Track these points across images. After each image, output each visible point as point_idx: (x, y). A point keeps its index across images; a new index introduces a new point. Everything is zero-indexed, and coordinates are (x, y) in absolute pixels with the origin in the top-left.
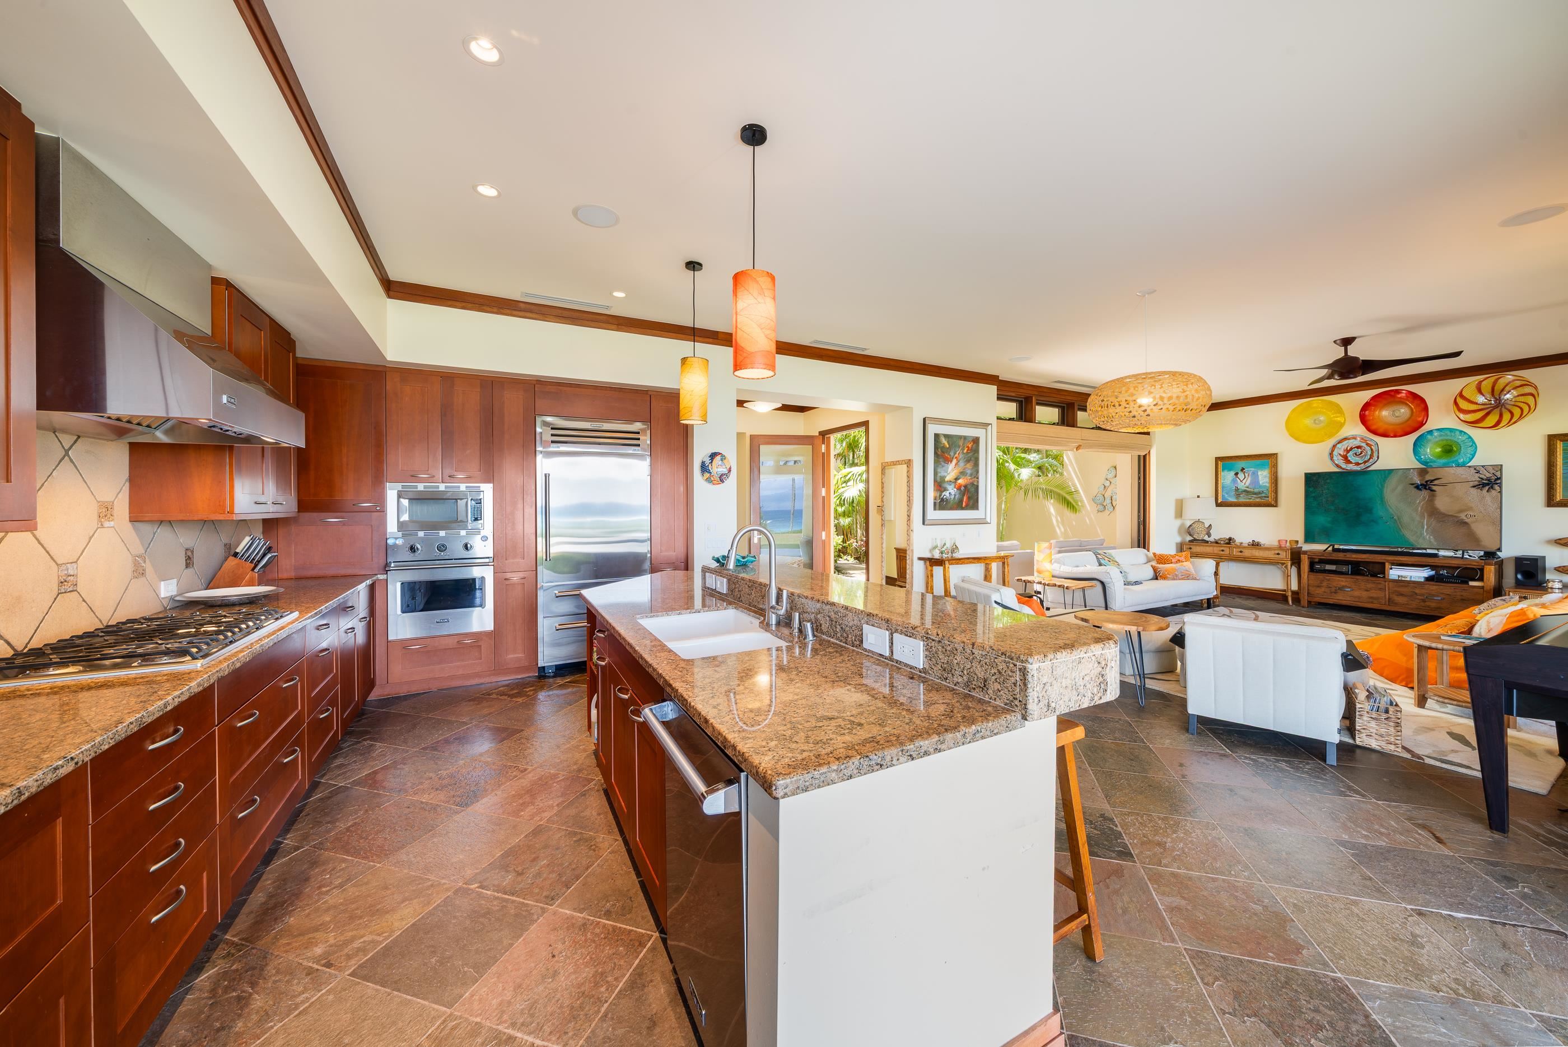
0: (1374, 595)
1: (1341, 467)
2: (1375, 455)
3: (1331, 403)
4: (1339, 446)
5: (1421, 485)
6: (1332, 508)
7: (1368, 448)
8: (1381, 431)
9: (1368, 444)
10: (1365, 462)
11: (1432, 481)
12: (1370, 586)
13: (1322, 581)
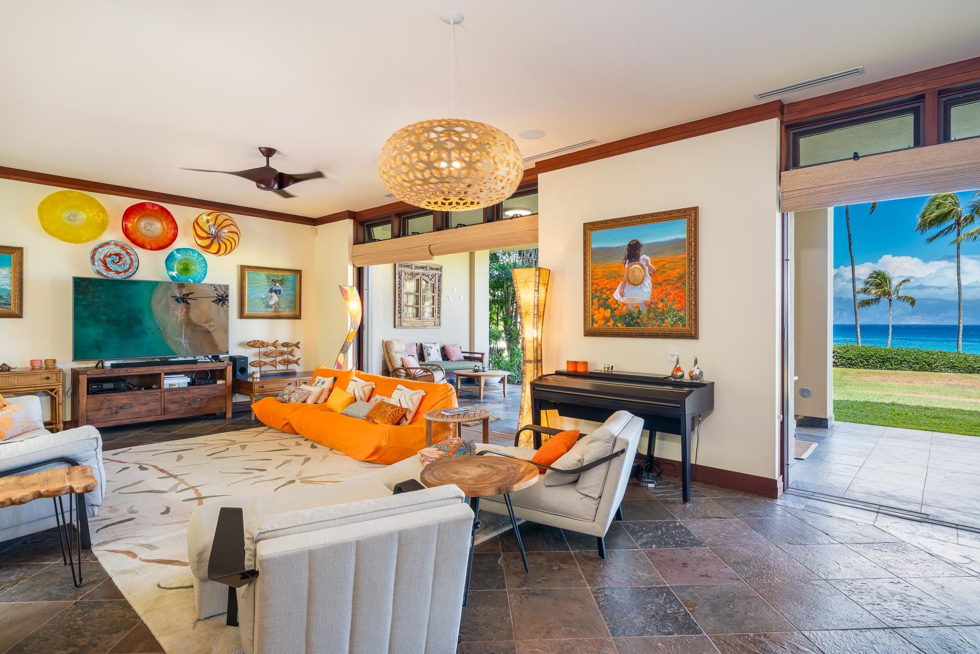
0: (152, 408)
1: (102, 274)
2: (135, 264)
3: (92, 199)
4: (100, 250)
5: (180, 298)
6: (103, 318)
7: (127, 258)
8: (140, 241)
9: (127, 253)
10: (125, 271)
11: (188, 295)
12: (148, 398)
13: (102, 404)
